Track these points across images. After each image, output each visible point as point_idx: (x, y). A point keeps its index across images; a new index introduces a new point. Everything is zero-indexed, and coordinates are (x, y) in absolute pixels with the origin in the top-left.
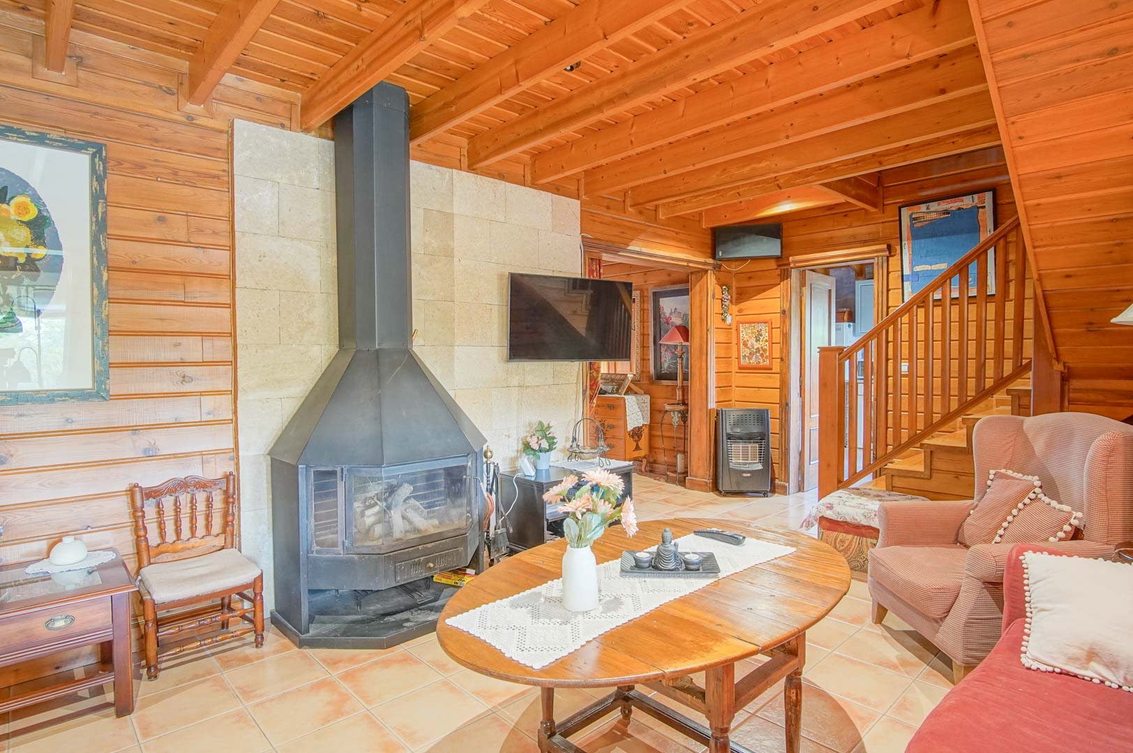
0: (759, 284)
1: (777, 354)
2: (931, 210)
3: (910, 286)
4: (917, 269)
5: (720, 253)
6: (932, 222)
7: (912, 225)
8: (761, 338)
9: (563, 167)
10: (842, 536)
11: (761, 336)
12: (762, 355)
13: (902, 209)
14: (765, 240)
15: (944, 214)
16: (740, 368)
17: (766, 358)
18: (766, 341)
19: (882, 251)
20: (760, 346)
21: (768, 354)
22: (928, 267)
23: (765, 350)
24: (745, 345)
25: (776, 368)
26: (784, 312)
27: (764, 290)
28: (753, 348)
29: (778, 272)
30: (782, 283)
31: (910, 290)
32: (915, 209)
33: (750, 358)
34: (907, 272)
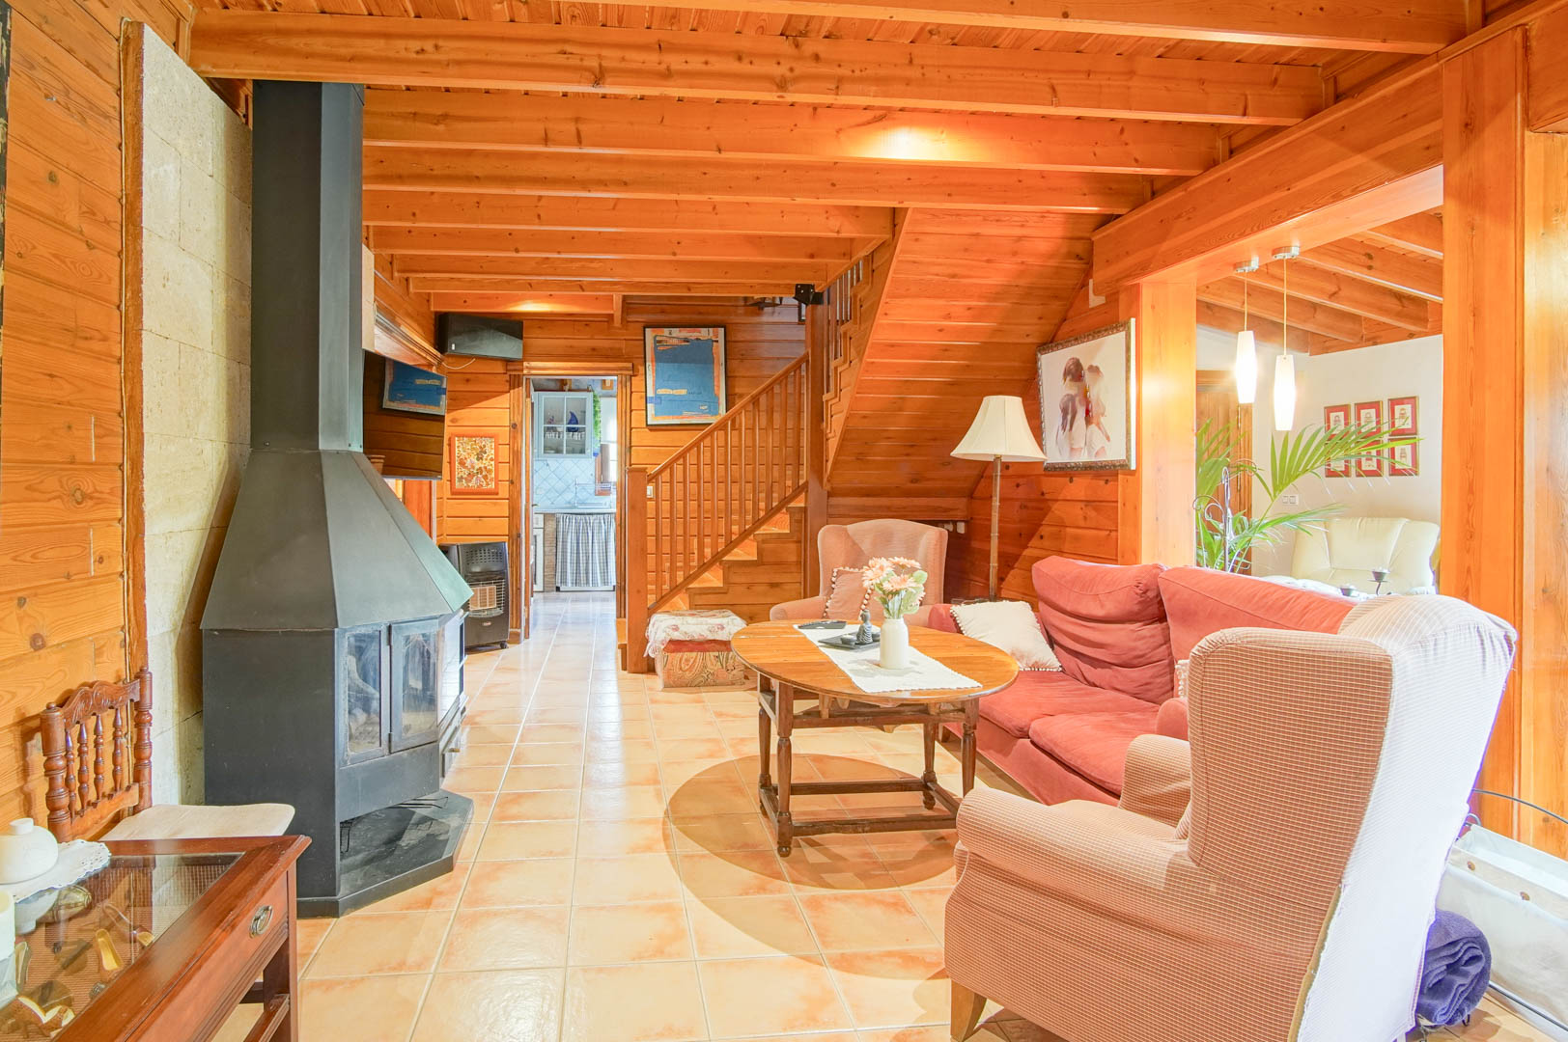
0: (480, 389)
1: (505, 475)
2: (674, 335)
3: (653, 409)
4: (661, 392)
5: (453, 346)
6: (674, 348)
7: (656, 348)
8: (485, 455)
9: (414, 214)
10: (686, 655)
11: (485, 453)
12: (485, 477)
13: (647, 330)
14: (505, 338)
15: (685, 341)
16: (453, 493)
17: (491, 480)
18: (492, 460)
19: (627, 369)
20: (483, 466)
21: (493, 475)
22: (671, 392)
23: (489, 471)
24: (462, 463)
25: (504, 491)
26: (514, 426)
27: (487, 398)
28: (473, 467)
29: (507, 377)
30: (512, 391)
31: (653, 412)
32: (658, 331)
33: (468, 481)
34: (650, 394)
